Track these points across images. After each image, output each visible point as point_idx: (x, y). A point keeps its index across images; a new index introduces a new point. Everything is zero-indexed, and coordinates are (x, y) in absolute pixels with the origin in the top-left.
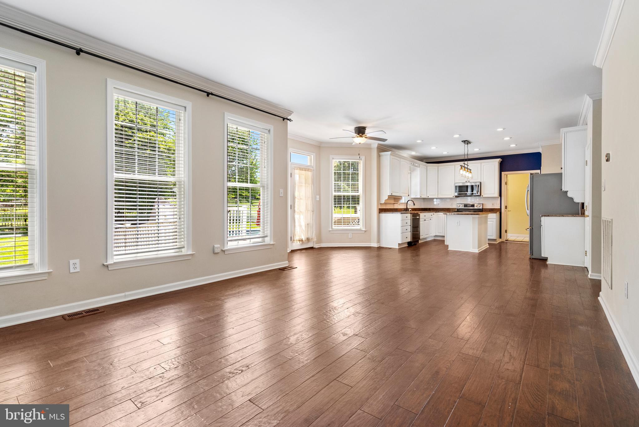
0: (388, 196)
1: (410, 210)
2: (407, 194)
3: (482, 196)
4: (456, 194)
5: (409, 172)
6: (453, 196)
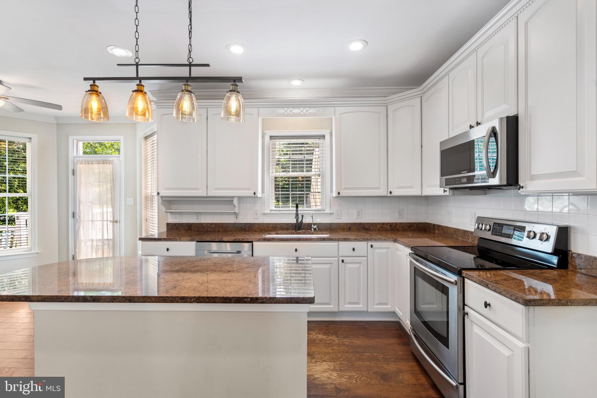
6: (444, 191)
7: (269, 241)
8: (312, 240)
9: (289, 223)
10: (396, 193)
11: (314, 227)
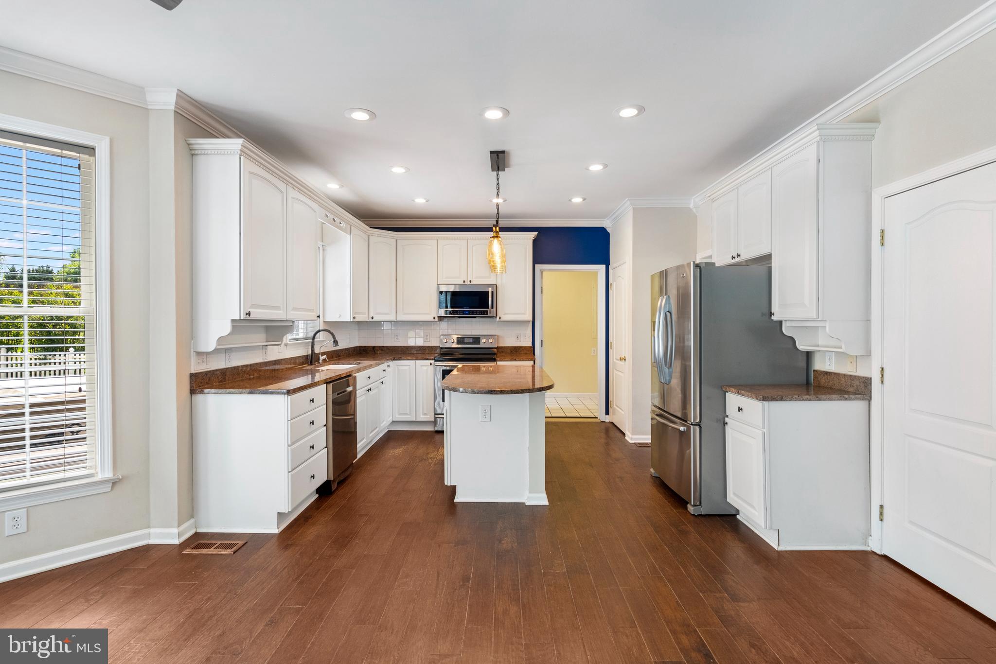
0: (233, 321)
1: (322, 358)
2: (312, 310)
3: (500, 318)
4: (442, 312)
5: (320, 244)
6: (434, 318)
11: (322, 357)
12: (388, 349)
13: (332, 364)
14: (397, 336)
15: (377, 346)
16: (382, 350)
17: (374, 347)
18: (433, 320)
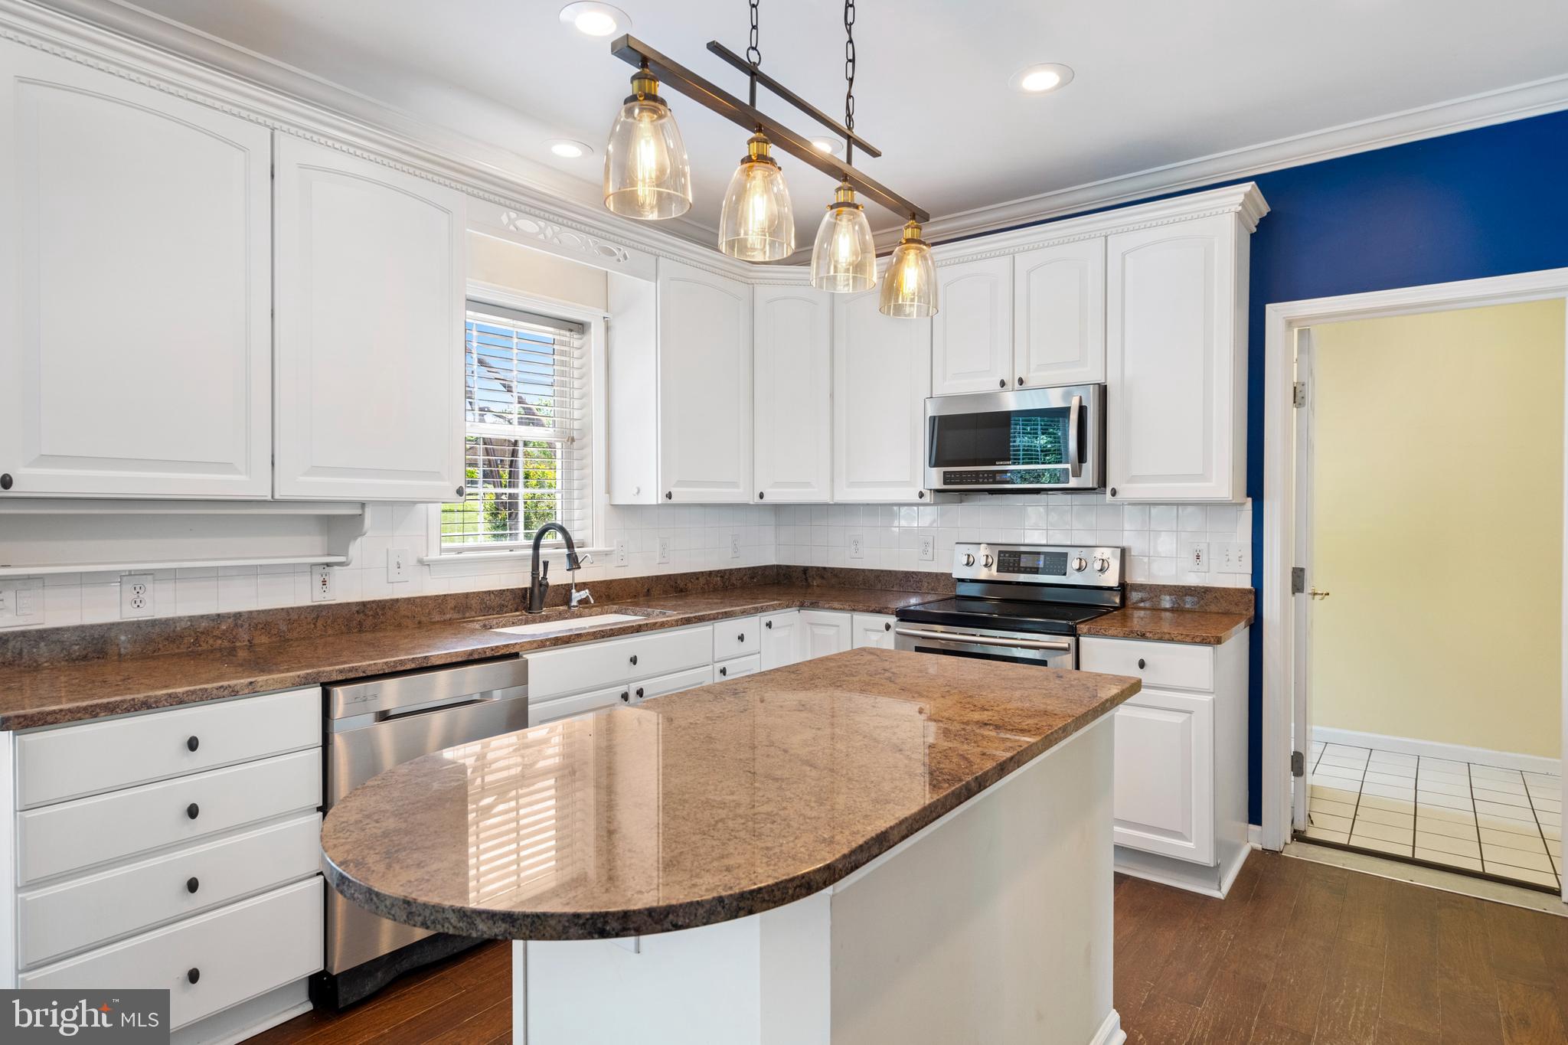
3: (1114, 492)
4: (937, 477)
6: (921, 495)
7: (568, 643)
8: (666, 626)
9: (504, 590)
10: (772, 497)
11: (578, 594)
12: (836, 576)
13: (615, 612)
14: (856, 543)
15: (812, 567)
16: (823, 578)
17: (805, 570)
18: (917, 499)
